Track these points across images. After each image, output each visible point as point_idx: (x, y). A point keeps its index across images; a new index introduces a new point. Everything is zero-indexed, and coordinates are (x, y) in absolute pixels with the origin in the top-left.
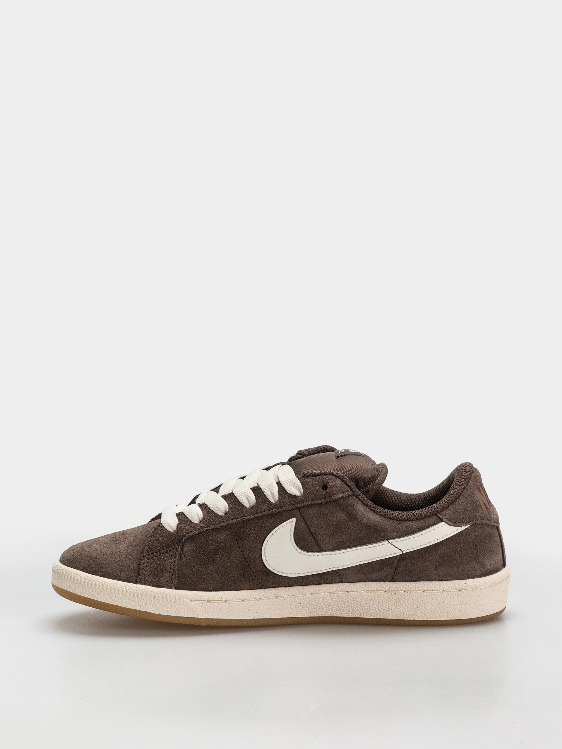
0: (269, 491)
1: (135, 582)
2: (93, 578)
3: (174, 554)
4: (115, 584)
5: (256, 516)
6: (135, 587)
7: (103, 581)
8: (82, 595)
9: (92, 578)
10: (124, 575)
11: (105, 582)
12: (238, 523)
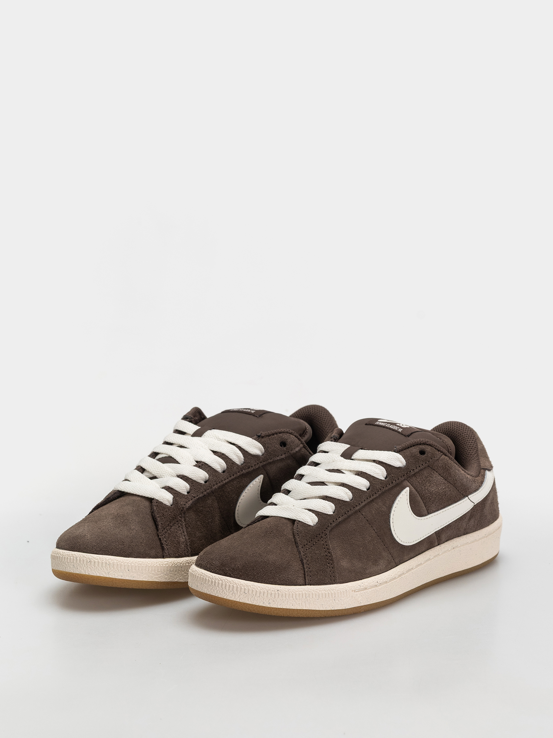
0: (234, 455)
1: (163, 557)
2: (131, 561)
3: (180, 525)
4: (150, 562)
5: (230, 479)
6: (165, 561)
7: (140, 562)
8: (122, 578)
9: (129, 560)
10: (153, 552)
11: (142, 562)
12: (219, 488)
